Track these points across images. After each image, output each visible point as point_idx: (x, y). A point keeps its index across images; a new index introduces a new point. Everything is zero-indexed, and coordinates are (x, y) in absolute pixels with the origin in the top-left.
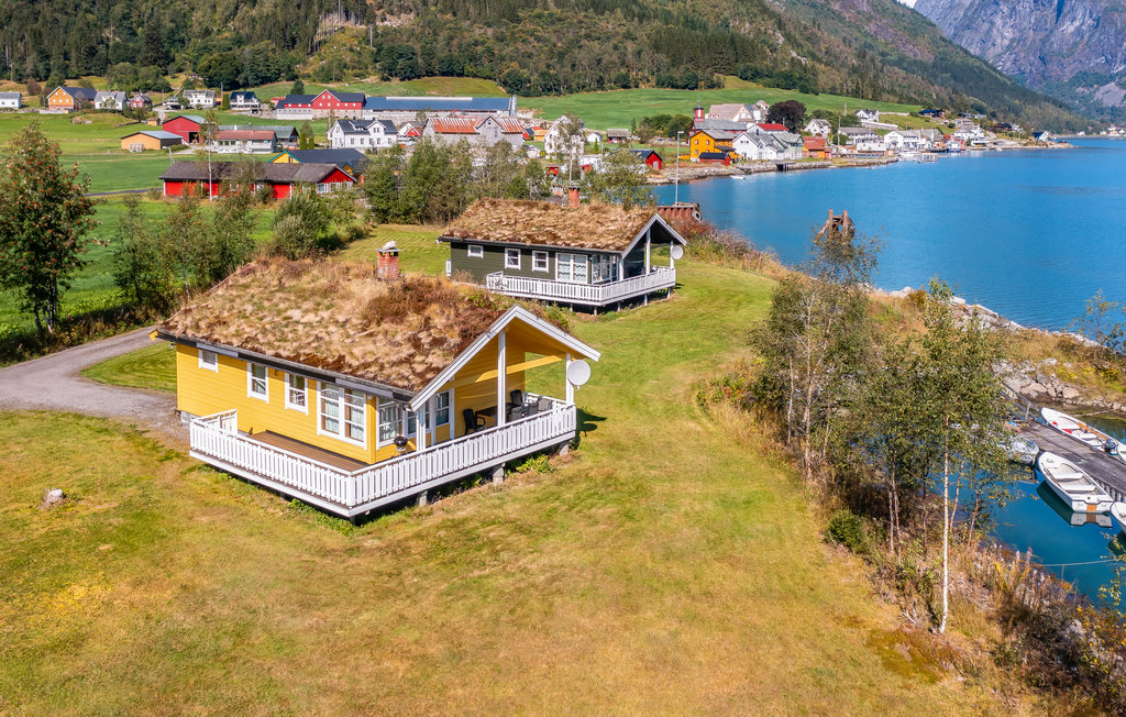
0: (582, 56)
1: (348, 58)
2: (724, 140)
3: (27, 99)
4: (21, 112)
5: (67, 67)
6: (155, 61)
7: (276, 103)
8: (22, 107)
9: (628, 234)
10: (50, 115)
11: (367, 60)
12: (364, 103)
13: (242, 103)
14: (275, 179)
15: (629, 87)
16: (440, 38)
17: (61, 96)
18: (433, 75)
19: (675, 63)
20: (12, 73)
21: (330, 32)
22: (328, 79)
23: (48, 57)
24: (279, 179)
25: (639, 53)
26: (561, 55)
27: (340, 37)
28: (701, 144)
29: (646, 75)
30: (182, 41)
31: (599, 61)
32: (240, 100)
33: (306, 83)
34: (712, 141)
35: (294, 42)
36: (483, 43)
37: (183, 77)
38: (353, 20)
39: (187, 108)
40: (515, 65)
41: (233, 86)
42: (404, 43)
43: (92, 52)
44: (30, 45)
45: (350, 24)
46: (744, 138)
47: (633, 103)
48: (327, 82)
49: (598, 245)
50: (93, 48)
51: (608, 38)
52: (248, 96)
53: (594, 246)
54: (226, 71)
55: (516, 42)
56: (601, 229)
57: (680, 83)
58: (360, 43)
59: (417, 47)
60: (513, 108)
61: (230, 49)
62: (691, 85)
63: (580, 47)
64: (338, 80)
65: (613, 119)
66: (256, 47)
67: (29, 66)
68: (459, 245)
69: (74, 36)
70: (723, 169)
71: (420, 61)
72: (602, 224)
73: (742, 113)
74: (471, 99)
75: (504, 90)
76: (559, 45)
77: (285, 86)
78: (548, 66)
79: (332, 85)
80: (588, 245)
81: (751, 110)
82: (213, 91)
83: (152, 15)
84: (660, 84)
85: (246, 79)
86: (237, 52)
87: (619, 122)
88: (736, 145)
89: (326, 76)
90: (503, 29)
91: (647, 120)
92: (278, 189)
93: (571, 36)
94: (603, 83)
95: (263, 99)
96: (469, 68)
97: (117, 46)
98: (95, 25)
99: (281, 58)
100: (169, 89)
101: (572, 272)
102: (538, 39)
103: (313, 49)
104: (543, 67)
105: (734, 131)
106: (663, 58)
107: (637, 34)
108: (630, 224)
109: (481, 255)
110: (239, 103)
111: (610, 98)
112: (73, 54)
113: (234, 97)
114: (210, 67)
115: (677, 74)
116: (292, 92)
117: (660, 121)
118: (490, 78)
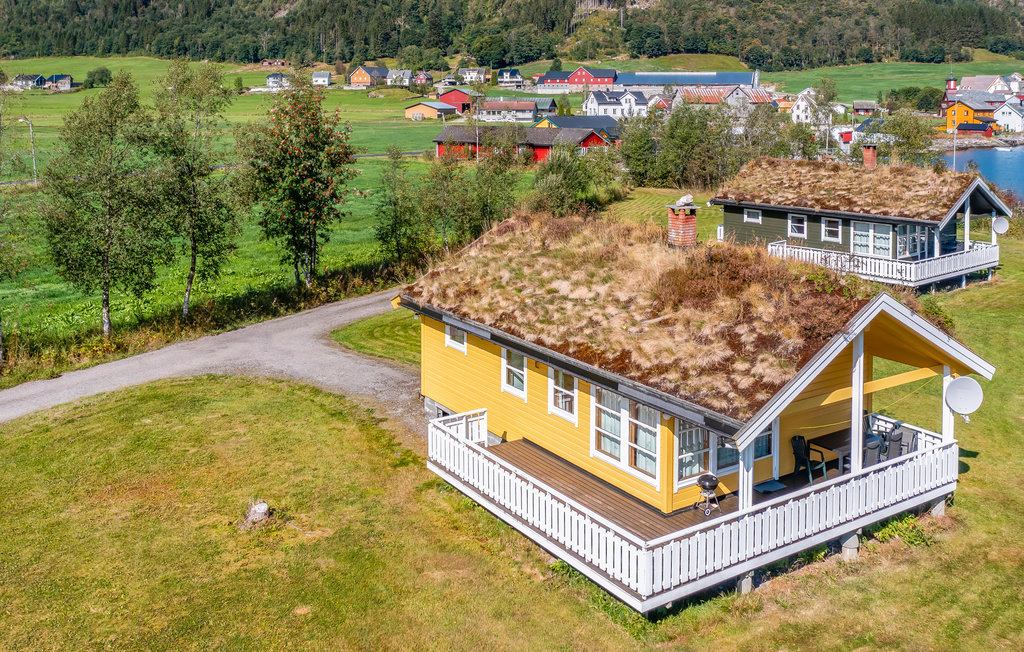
0: (823, 32)
1: (600, 38)
2: (984, 111)
3: (335, 78)
4: (330, 88)
5: (367, 50)
6: (437, 44)
7: (537, 79)
8: (331, 84)
9: (945, 200)
10: (352, 91)
11: (618, 39)
12: (615, 78)
13: (508, 80)
14: (535, 142)
15: (872, 62)
16: (686, 18)
17: (360, 75)
18: (679, 52)
19: (920, 36)
20: (324, 56)
21: (585, 16)
22: (583, 57)
23: (352, 42)
24: (540, 143)
25: (882, 28)
26: (802, 32)
27: (594, 20)
28: (957, 115)
29: (889, 49)
30: (459, 27)
31: (841, 37)
32: (507, 76)
33: (563, 61)
34: (971, 112)
35: (554, 25)
36: (726, 21)
37: (459, 57)
38: (605, 4)
39: (462, 84)
40: (756, 42)
41: (501, 64)
42: (651, 23)
43: (387, 38)
44: (339, 33)
45: (602, 8)
46: (1006, 109)
47: (876, 77)
48: (582, 60)
49: (907, 213)
50: (387, 34)
51: (849, 14)
52: (513, 73)
53: (901, 214)
54: (495, 51)
55: (757, 20)
56: (908, 195)
57: (925, 57)
58: (611, 24)
59: (664, 27)
60: (756, 81)
61: (499, 32)
62: (937, 58)
63: (821, 23)
64: (592, 58)
65: (856, 92)
66: (522, 29)
67: (337, 50)
68: (734, 209)
69: (373, 25)
70: (985, 141)
71: (666, 39)
72: (908, 189)
73: (998, 85)
74: (715, 73)
75: (746, 66)
76: (800, 22)
77: (546, 64)
78: (789, 42)
79: (586, 63)
80: (893, 213)
81: (1007, 81)
82: (484, 69)
83: (435, 5)
84: (905, 57)
85: (512, 58)
86: (504, 34)
87: (863, 95)
88: (997, 116)
89: (582, 54)
90: (745, 8)
91: (894, 93)
92: (538, 152)
93: (811, 13)
94: (845, 57)
95: (525, 76)
96: (712, 45)
97: (407, 32)
98: (390, 15)
99: (542, 39)
100: (447, 68)
101: (871, 244)
102: (779, 17)
103: (570, 31)
104: (784, 43)
105: (991, 103)
106: (907, 32)
107: (880, 10)
108: (945, 190)
109: (759, 220)
110: (505, 80)
111: (853, 72)
112: (372, 40)
113: (501, 74)
114: (481, 48)
115: (922, 48)
116: (551, 69)
117: (910, 93)
118: (733, 55)
